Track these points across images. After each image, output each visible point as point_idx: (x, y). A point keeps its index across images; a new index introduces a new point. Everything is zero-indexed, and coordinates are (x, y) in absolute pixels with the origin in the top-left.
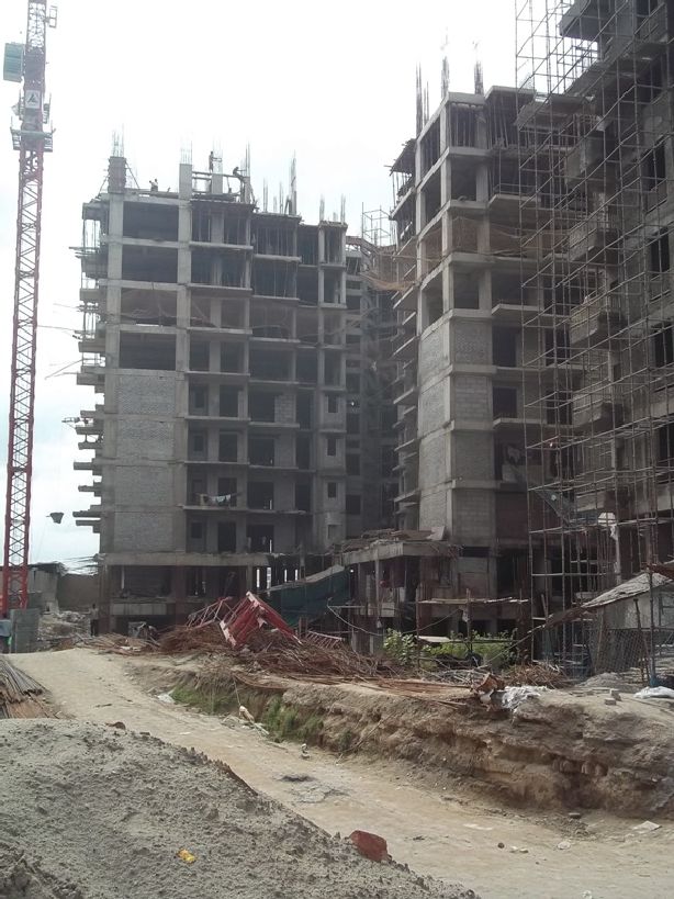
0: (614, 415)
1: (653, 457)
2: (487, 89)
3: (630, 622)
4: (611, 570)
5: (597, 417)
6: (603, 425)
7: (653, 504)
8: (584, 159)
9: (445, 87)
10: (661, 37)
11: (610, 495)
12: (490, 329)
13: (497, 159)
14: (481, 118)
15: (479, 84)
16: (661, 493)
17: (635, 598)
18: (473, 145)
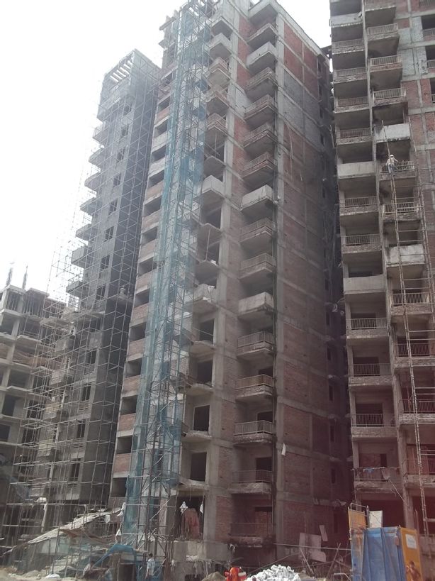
0: (55, 455)
1: (68, 475)
2: (27, 288)
3: (45, 550)
4: (41, 525)
5: (48, 454)
6: (50, 459)
7: (64, 496)
8: (65, 345)
9: (8, 282)
10: (102, 311)
11: (47, 490)
12: (4, 396)
13: (25, 318)
14: (22, 299)
15: (24, 284)
16: (68, 492)
17: (50, 540)
18: (16, 310)
